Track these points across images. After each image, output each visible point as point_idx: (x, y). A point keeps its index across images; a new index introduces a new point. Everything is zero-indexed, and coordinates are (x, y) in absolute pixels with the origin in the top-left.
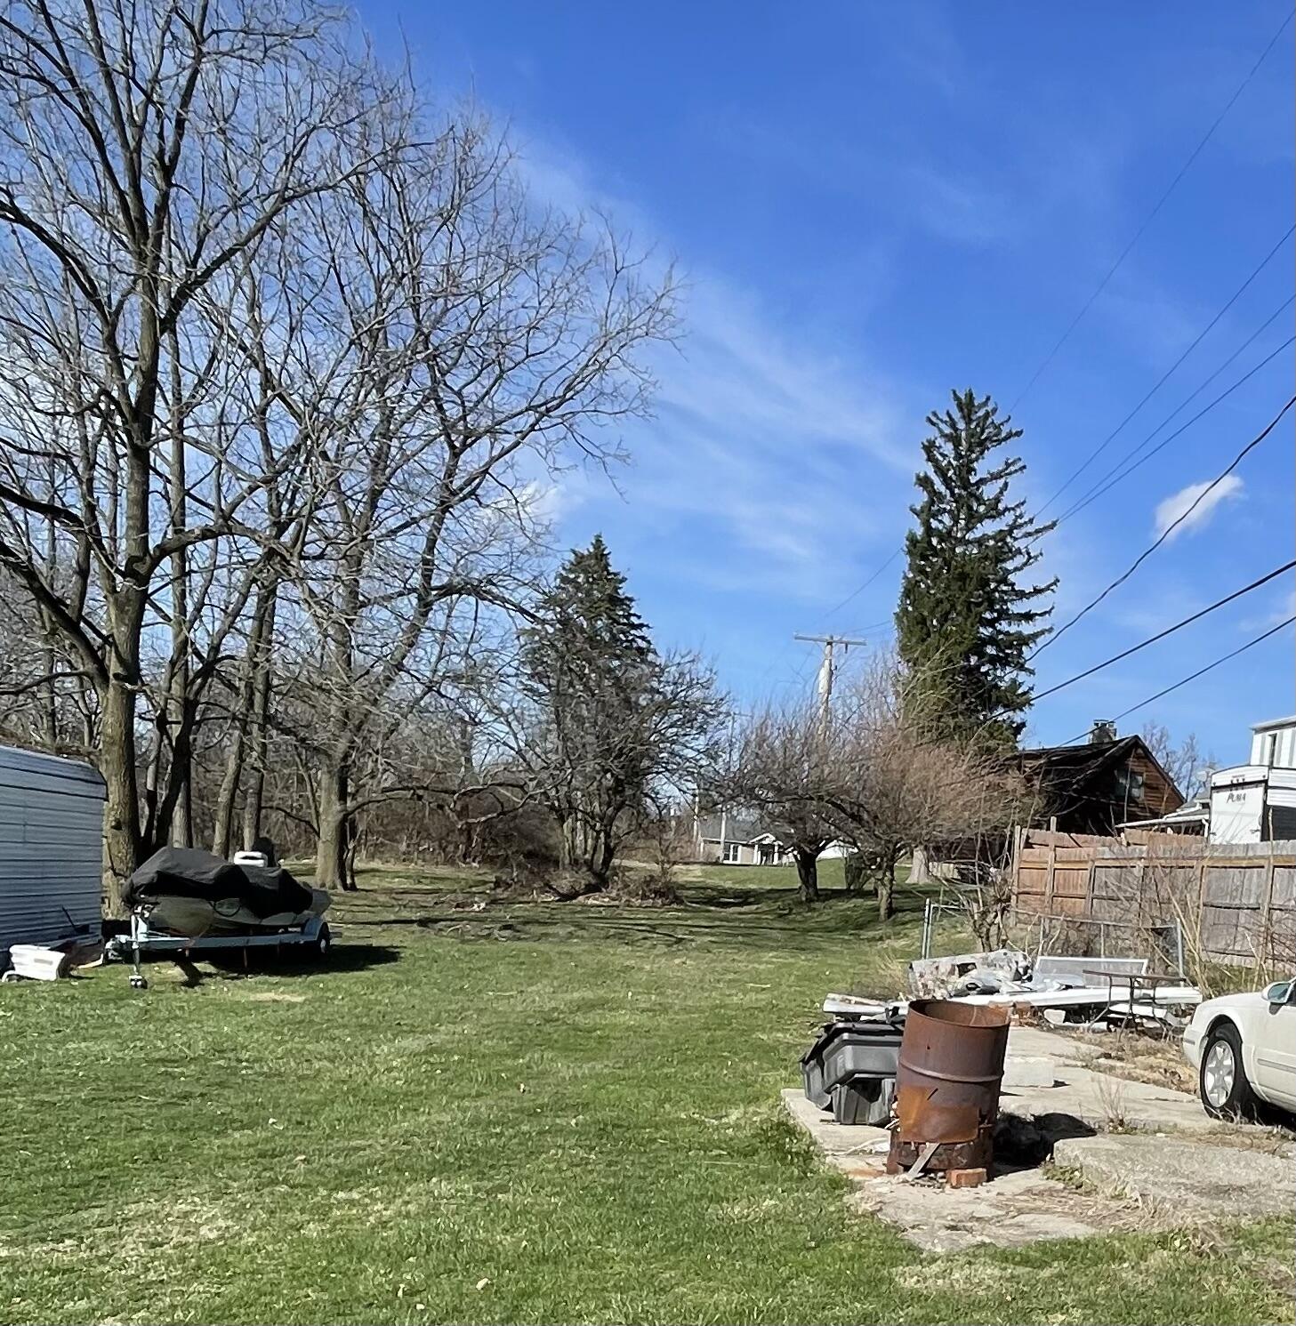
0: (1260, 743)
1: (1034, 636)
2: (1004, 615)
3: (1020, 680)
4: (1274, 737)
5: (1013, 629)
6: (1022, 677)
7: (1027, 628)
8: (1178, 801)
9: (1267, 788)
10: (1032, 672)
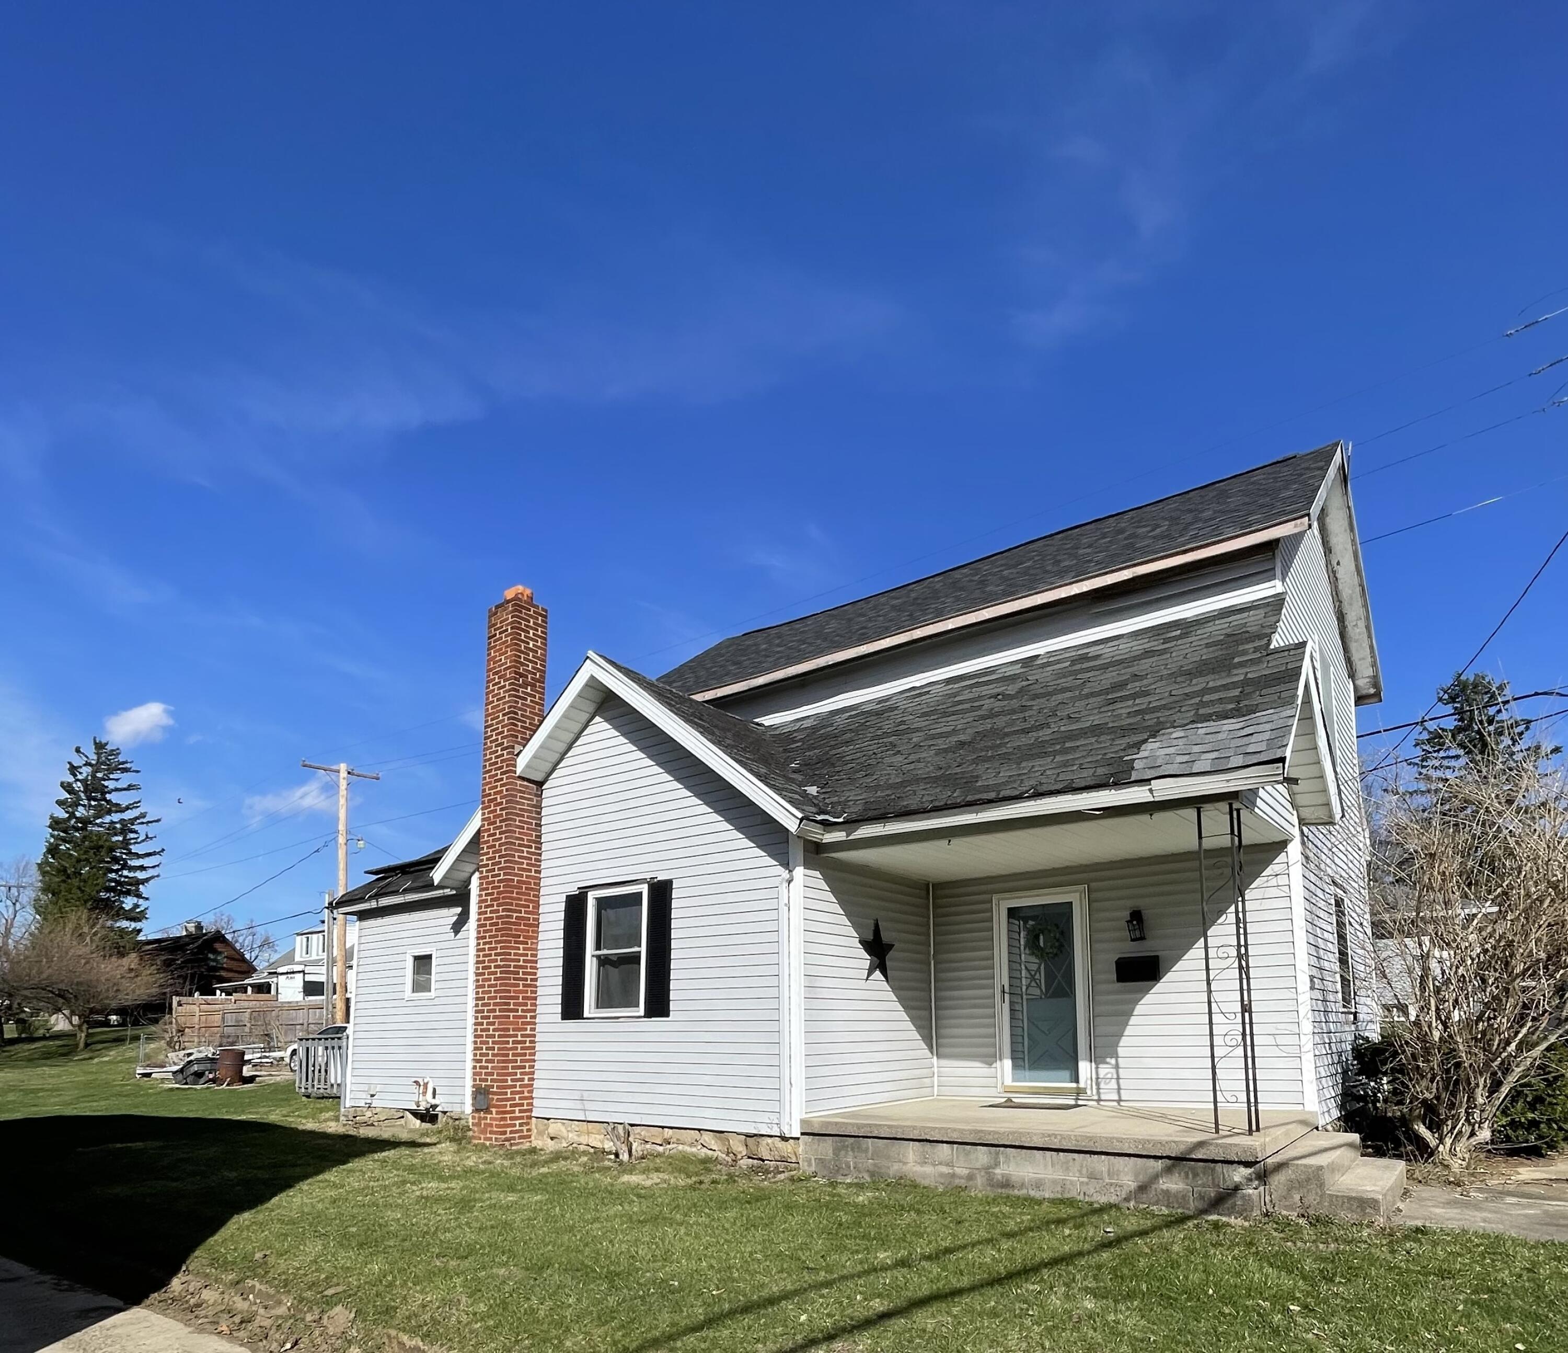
0: (300, 941)
1: (147, 880)
2: (125, 866)
3: (140, 903)
4: (308, 938)
5: (131, 875)
6: (141, 901)
7: (140, 875)
8: (250, 969)
9: (304, 974)
10: (147, 899)
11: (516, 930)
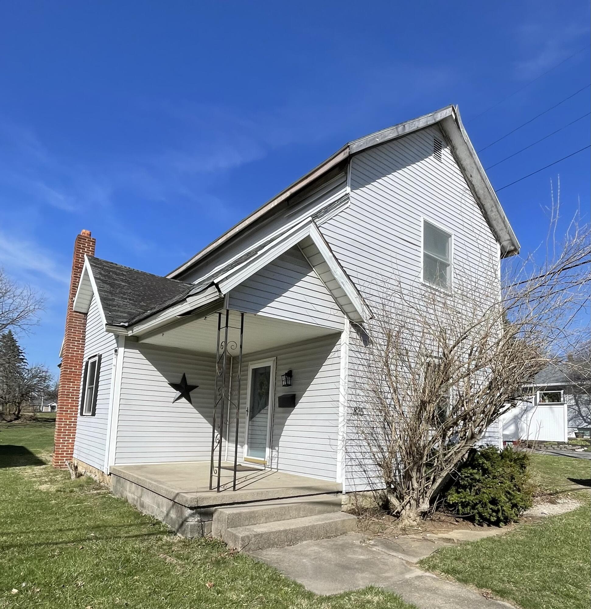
11: (69, 377)
